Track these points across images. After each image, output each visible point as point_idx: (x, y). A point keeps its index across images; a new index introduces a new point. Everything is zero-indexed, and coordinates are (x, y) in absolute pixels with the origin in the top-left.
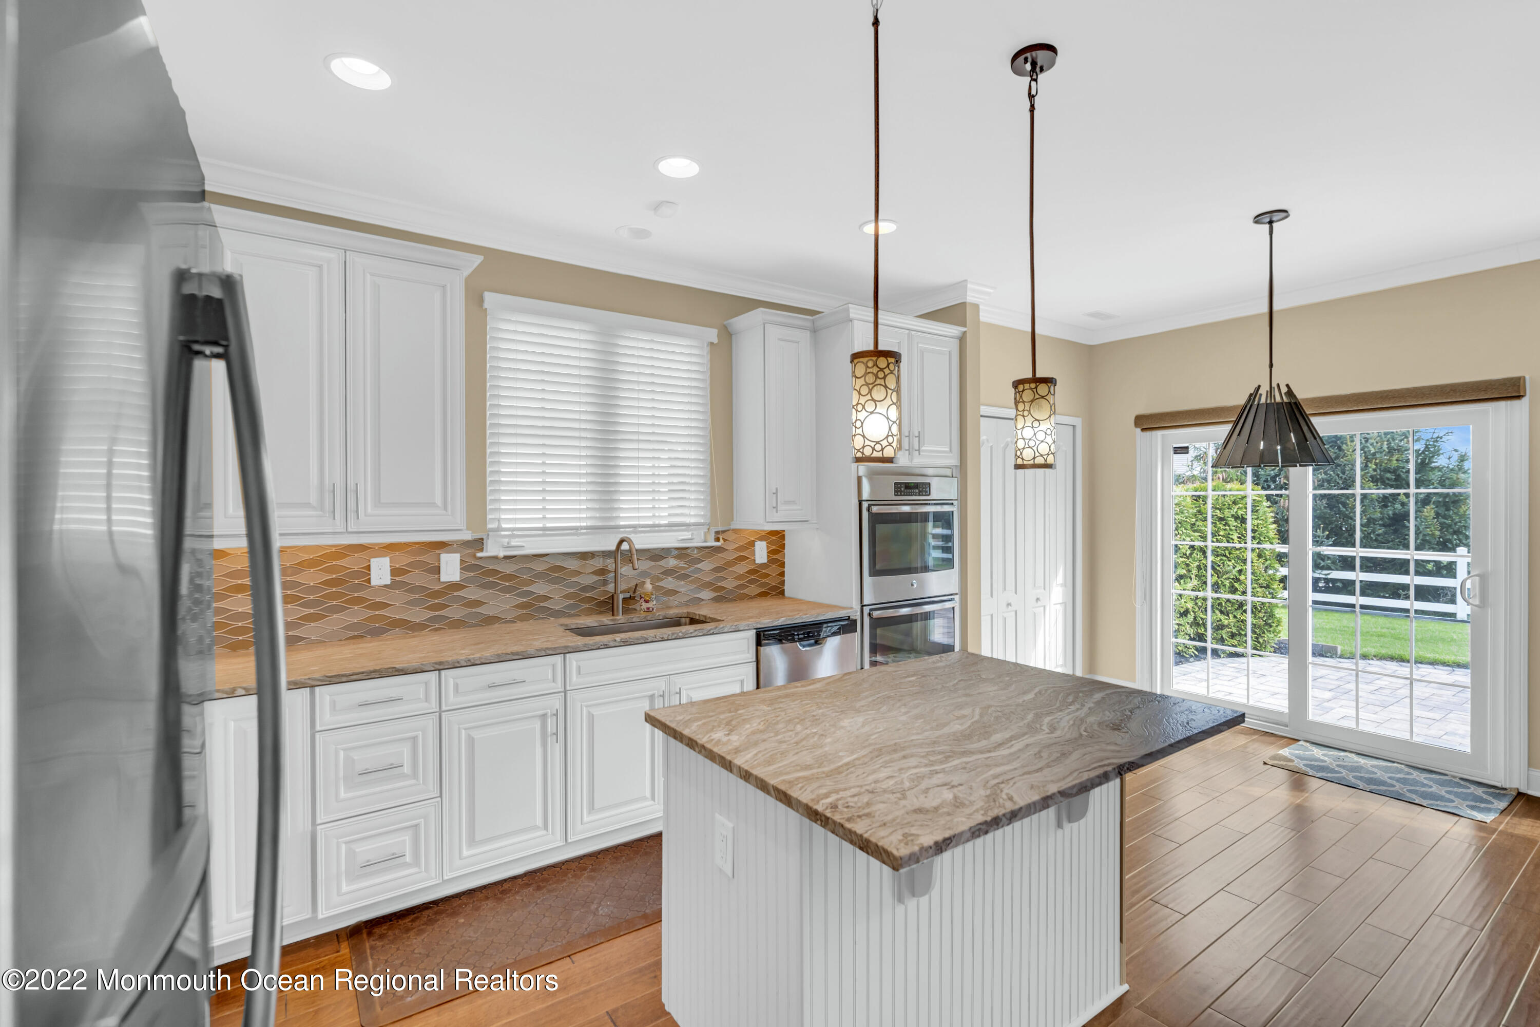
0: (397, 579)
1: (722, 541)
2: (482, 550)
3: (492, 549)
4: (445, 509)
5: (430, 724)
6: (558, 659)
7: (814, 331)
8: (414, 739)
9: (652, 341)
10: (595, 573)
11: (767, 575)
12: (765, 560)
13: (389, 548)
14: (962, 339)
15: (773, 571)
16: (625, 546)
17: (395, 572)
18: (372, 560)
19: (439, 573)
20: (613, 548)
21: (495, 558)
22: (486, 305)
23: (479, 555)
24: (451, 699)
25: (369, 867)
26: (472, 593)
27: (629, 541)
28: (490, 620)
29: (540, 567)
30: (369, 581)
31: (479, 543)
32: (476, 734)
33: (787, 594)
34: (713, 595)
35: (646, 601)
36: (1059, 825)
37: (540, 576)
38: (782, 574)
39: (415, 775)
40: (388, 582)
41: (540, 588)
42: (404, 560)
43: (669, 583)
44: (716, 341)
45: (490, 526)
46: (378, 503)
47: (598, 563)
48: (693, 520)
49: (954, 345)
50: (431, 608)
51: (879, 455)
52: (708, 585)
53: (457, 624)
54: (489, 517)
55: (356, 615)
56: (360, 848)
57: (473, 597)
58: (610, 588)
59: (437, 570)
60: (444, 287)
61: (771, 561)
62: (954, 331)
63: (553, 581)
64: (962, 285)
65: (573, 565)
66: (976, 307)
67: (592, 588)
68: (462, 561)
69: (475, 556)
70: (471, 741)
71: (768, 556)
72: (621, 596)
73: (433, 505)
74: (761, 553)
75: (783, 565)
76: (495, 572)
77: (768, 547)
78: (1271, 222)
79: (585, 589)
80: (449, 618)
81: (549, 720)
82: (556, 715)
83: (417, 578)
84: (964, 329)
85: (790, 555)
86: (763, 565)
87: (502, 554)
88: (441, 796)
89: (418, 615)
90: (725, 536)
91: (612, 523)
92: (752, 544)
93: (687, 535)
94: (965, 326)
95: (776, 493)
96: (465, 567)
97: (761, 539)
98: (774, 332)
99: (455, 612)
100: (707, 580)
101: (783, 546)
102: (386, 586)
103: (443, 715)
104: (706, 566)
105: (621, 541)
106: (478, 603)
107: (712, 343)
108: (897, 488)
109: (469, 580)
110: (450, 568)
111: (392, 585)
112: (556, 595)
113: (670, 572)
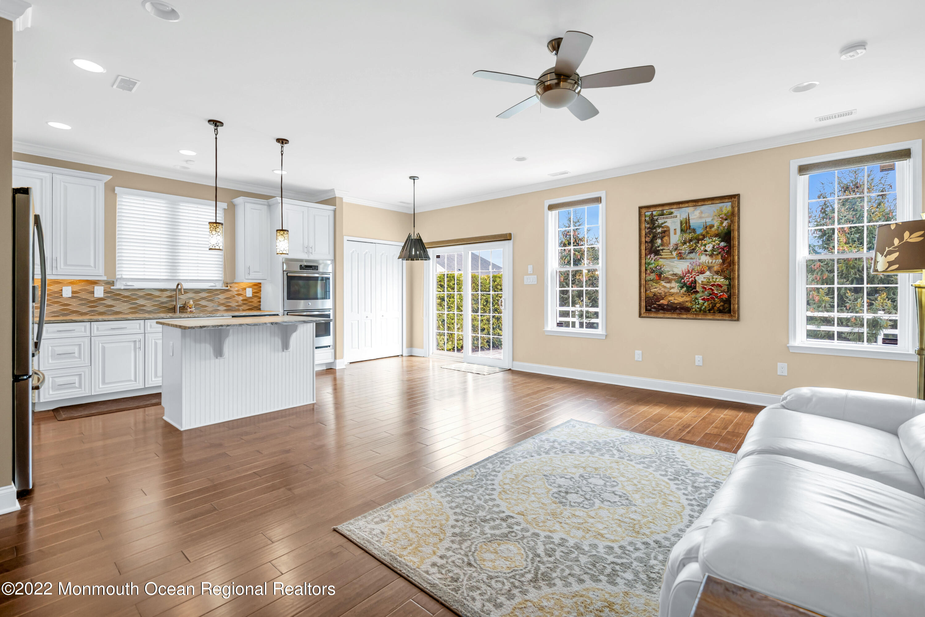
0: (74, 295)
1: (229, 287)
2: (113, 286)
3: (119, 285)
4: (95, 267)
5: (87, 340)
6: (142, 322)
7: (269, 206)
8: (80, 345)
9: (197, 207)
10: (167, 297)
11: (252, 302)
12: (251, 295)
13: (71, 283)
14: (335, 211)
15: (255, 300)
16: (179, 287)
17: (73, 292)
18: (63, 287)
19: (94, 294)
20: (175, 287)
21: (120, 290)
22: (116, 192)
23: (112, 287)
24: (95, 332)
25: (61, 386)
26: (109, 302)
27: (181, 285)
28: (118, 314)
29: (141, 294)
30: (62, 295)
31: (113, 284)
32: (106, 345)
33: (262, 309)
34: (225, 308)
35: (190, 308)
36: (283, 351)
37: (141, 297)
38: (260, 302)
39: (80, 357)
40: (71, 296)
41: (141, 302)
42: (78, 287)
43: (203, 303)
44: (226, 208)
45: (117, 277)
46: (66, 264)
47: (168, 293)
48: (215, 278)
49: (331, 214)
50: (90, 307)
51: (214, 248)
52: (222, 304)
53: (102, 314)
54: (117, 273)
55: (56, 308)
56: (57, 380)
57: (110, 304)
58: (174, 303)
59: (93, 293)
60: (95, 187)
61: (254, 296)
62: (332, 208)
63: (148, 299)
64: (332, 190)
65: (157, 293)
66: (341, 199)
67: (166, 303)
68: (104, 290)
69: (110, 288)
70: (104, 349)
71: (253, 294)
72: (178, 306)
73: (90, 266)
74: (249, 293)
75: (260, 298)
76: (120, 295)
77: (252, 291)
78: (414, 180)
79: (162, 303)
80: (97, 311)
81: (137, 343)
82: (140, 341)
83: (84, 295)
84: (335, 207)
85: (263, 294)
86: (250, 298)
87: (123, 288)
88: (91, 365)
89: (84, 309)
90: (231, 285)
92: (245, 289)
93: (212, 284)
94: (336, 206)
95: (249, 268)
96: (105, 292)
97: (250, 287)
98: (248, 206)
99: (101, 309)
100: (222, 302)
101: (260, 291)
102: (69, 297)
103: (92, 338)
104: (222, 296)
105: (178, 285)
106: (112, 306)
107: (225, 209)
108: (301, 267)
109: (108, 297)
110: (99, 292)
111: (72, 297)
112: (149, 305)
113: (203, 298)
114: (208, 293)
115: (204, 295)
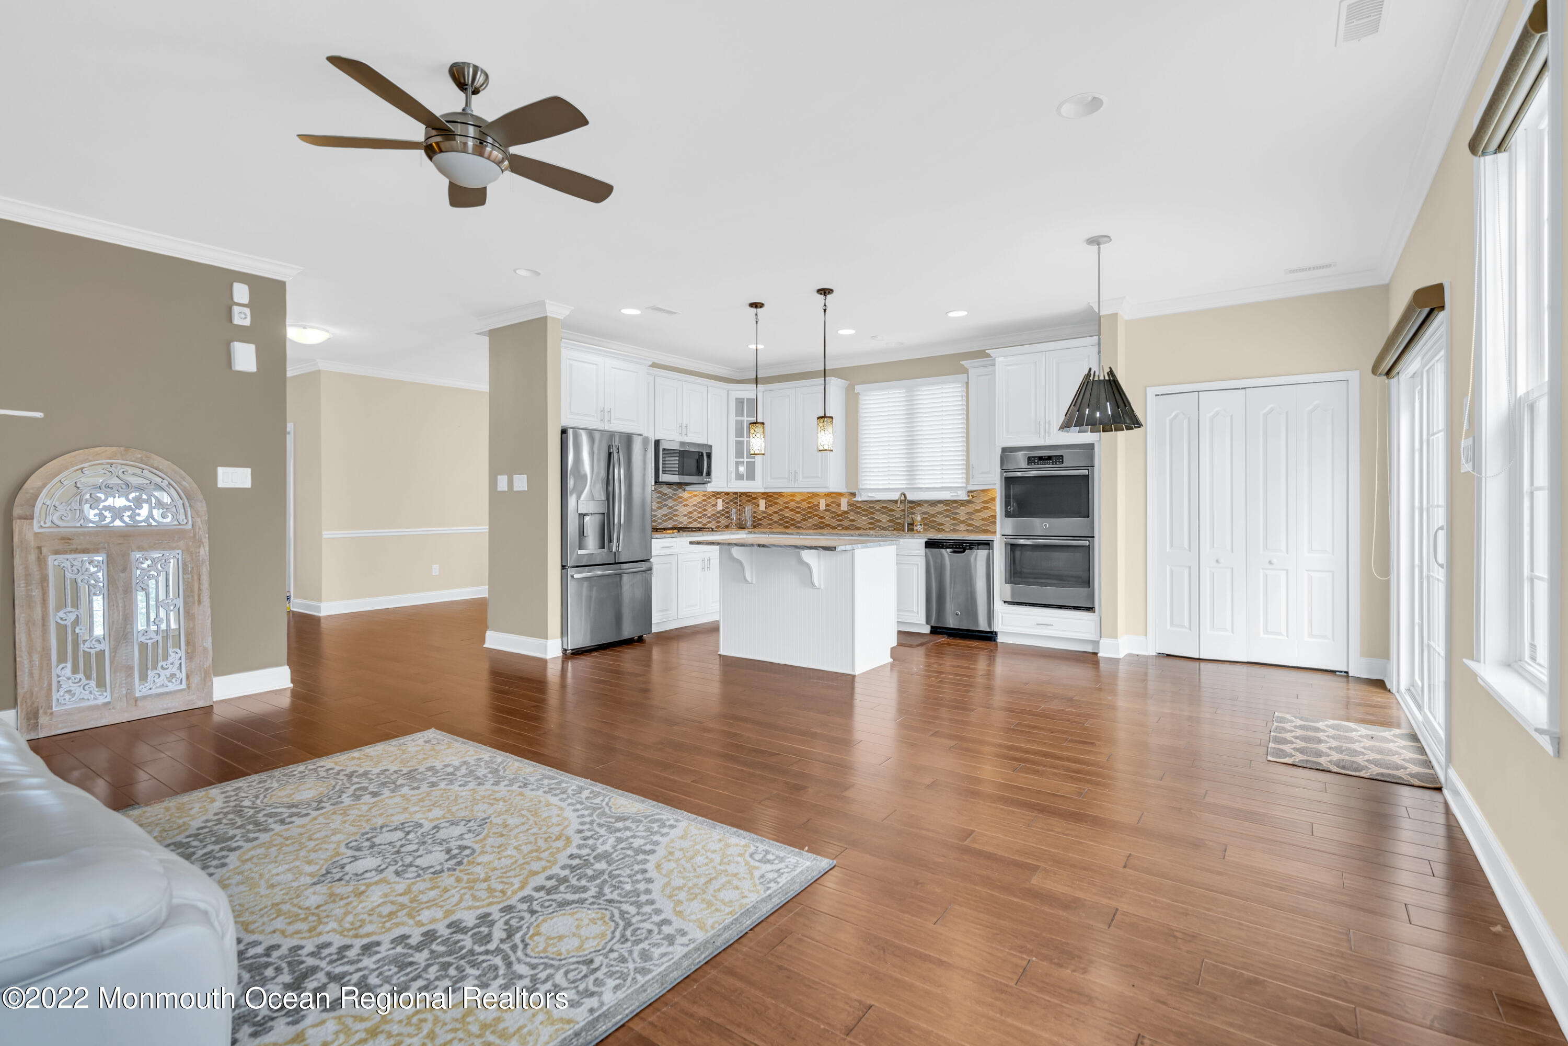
1: (970, 496)
2: (856, 497)
3: (860, 497)
10: (901, 511)
13: (825, 495)
17: (827, 505)
18: (820, 499)
19: (840, 507)
21: (860, 501)
23: (855, 499)
26: (852, 516)
28: (859, 528)
30: (819, 508)
31: (854, 495)
35: (916, 526)
37: (878, 510)
41: (877, 515)
42: (830, 500)
45: (861, 487)
48: (960, 485)
50: (838, 520)
52: (962, 522)
53: (846, 528)
54: (858, 483)
55: (815, 521)
57: (852, 518)
59: (840, 505)
63: (883, 513)
67: (900, 518)
68: (848, 503)
69: (853, 500)
72: (907, 523)
76: (859, 508)
78: (1099, 244)
80: (843, 525)
83: (834, 508)
87: (863, 500)
89: (834, 523)
90: (973, 494)
91: (915, 486)
93: (954, 493)
95: (974, 468)
96: (850, 505)
99: (846, 523)
100: (962, 519)
102: (824, 510)
104: (962, 511)
105: (902, 496)
106: (853, 520)
108: (1031, 460)
109: (850, 510)
110: (844, 507)
111: (827, 510)
112: (884, 519)
113: (939, 513)
114: (946, 505)
115: (940, 508)
